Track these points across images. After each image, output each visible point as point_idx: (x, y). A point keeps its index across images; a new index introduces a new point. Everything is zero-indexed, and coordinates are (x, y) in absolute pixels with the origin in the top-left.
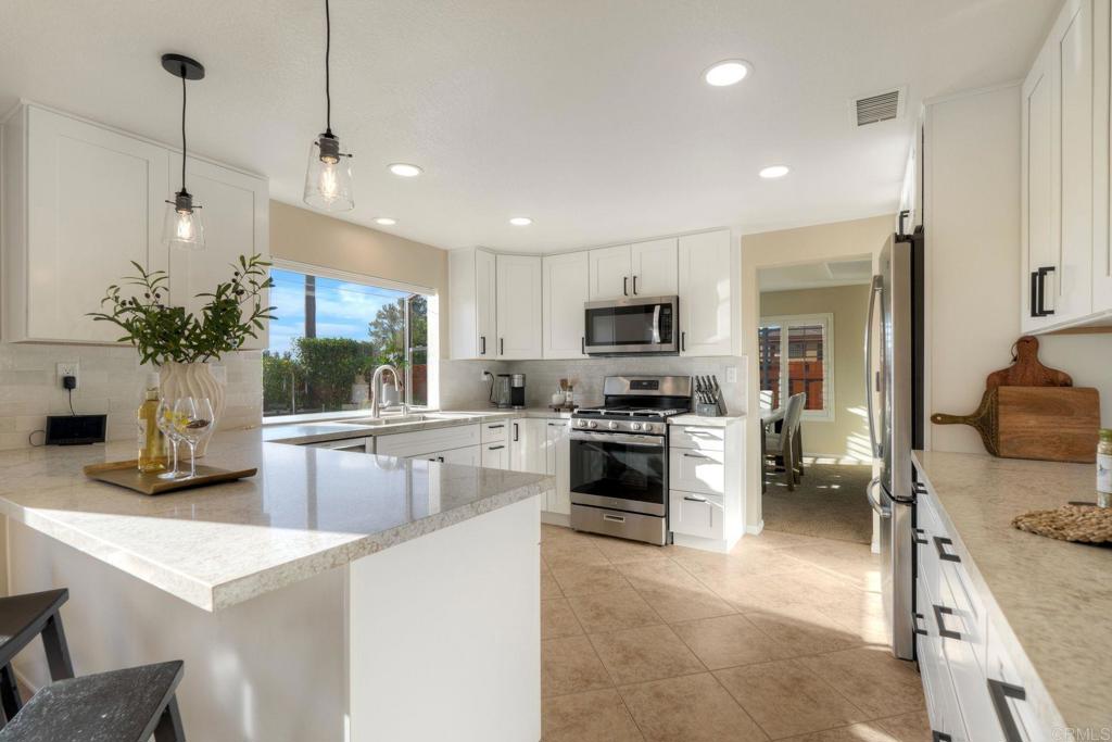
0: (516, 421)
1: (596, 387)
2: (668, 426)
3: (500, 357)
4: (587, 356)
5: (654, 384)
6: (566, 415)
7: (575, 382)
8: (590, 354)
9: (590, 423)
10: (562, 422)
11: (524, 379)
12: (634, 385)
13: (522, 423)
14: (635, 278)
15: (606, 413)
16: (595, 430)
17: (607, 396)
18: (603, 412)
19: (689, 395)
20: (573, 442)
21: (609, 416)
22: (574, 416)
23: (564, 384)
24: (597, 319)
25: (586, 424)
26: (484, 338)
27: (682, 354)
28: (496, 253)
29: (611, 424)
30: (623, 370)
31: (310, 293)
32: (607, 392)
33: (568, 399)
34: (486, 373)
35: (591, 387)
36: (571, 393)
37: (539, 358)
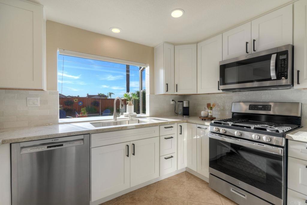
0: (181, 124)
1: (227, 108)
2: (287, 141)
3: (176, 93)
4: (221, 91)
5: (266, 107)
6: (207, 123)
7: (214, 105)
8: (223, 90)
9: (222, 130)
10: (205, 127)
11: (189, 103)
12: (252, 107)
13: (185, 125)
14: (254, 41)
15: (232, 125)
16: (225, 135)
17: (233, 113)
18: (230, 124)
19: (299, 115)
20: (211, 140)
21: (234, 127)
22: (211, 125)
23: (209, 106)
24: (227, 70)
25: (219, 130)
26: (167, 84)
27: (296, 86)
28: (175, 45)
29: (236, 133)
30: (244, 99)
31: (128, 73)
32: (233, 111)
33: (210, 114)
34: (173, 100)
35: (224, 108)
36: (211, 111)
37: (196, 93)
